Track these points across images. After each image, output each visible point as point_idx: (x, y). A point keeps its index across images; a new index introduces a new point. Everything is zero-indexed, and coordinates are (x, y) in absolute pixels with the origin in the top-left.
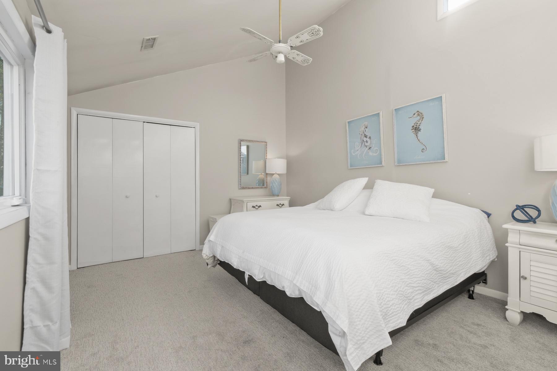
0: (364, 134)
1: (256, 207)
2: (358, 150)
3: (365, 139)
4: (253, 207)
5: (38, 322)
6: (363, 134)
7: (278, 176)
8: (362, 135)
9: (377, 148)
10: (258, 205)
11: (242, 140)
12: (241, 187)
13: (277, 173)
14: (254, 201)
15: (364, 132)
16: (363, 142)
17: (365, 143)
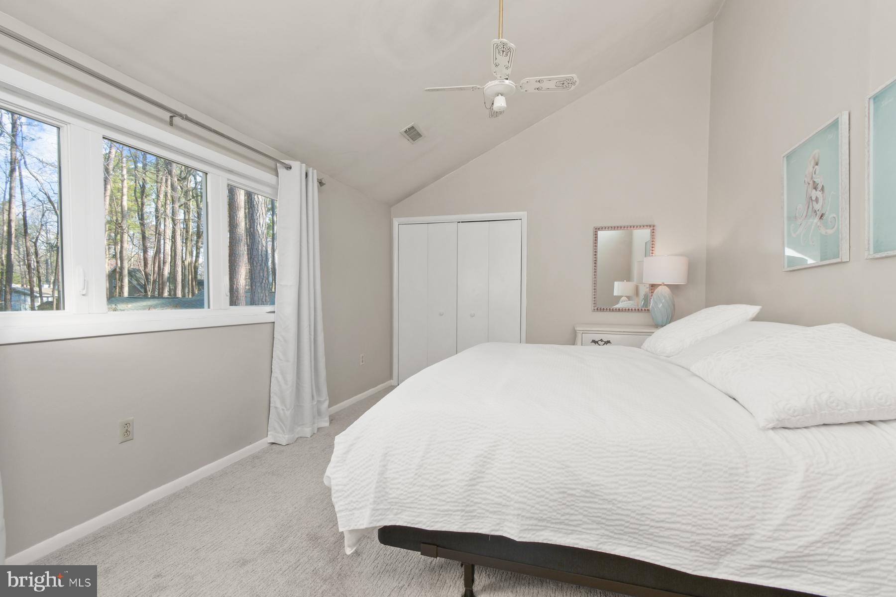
0: (813, 181)
1: (600, 342)
2: (800, 225)
3: (814, 194)
4: (594, 342)
5: (279, 405)
6: (811, 182)
7: (667, 289)
8: (809, 184)
9: (835, 216)
10: (605, 340)
11: (599, 229)
12: (596, 308)
13: (665, 283)
14: (597, 332)
15: (812, 178)
16: (811, 203)
17: (814, 203)
